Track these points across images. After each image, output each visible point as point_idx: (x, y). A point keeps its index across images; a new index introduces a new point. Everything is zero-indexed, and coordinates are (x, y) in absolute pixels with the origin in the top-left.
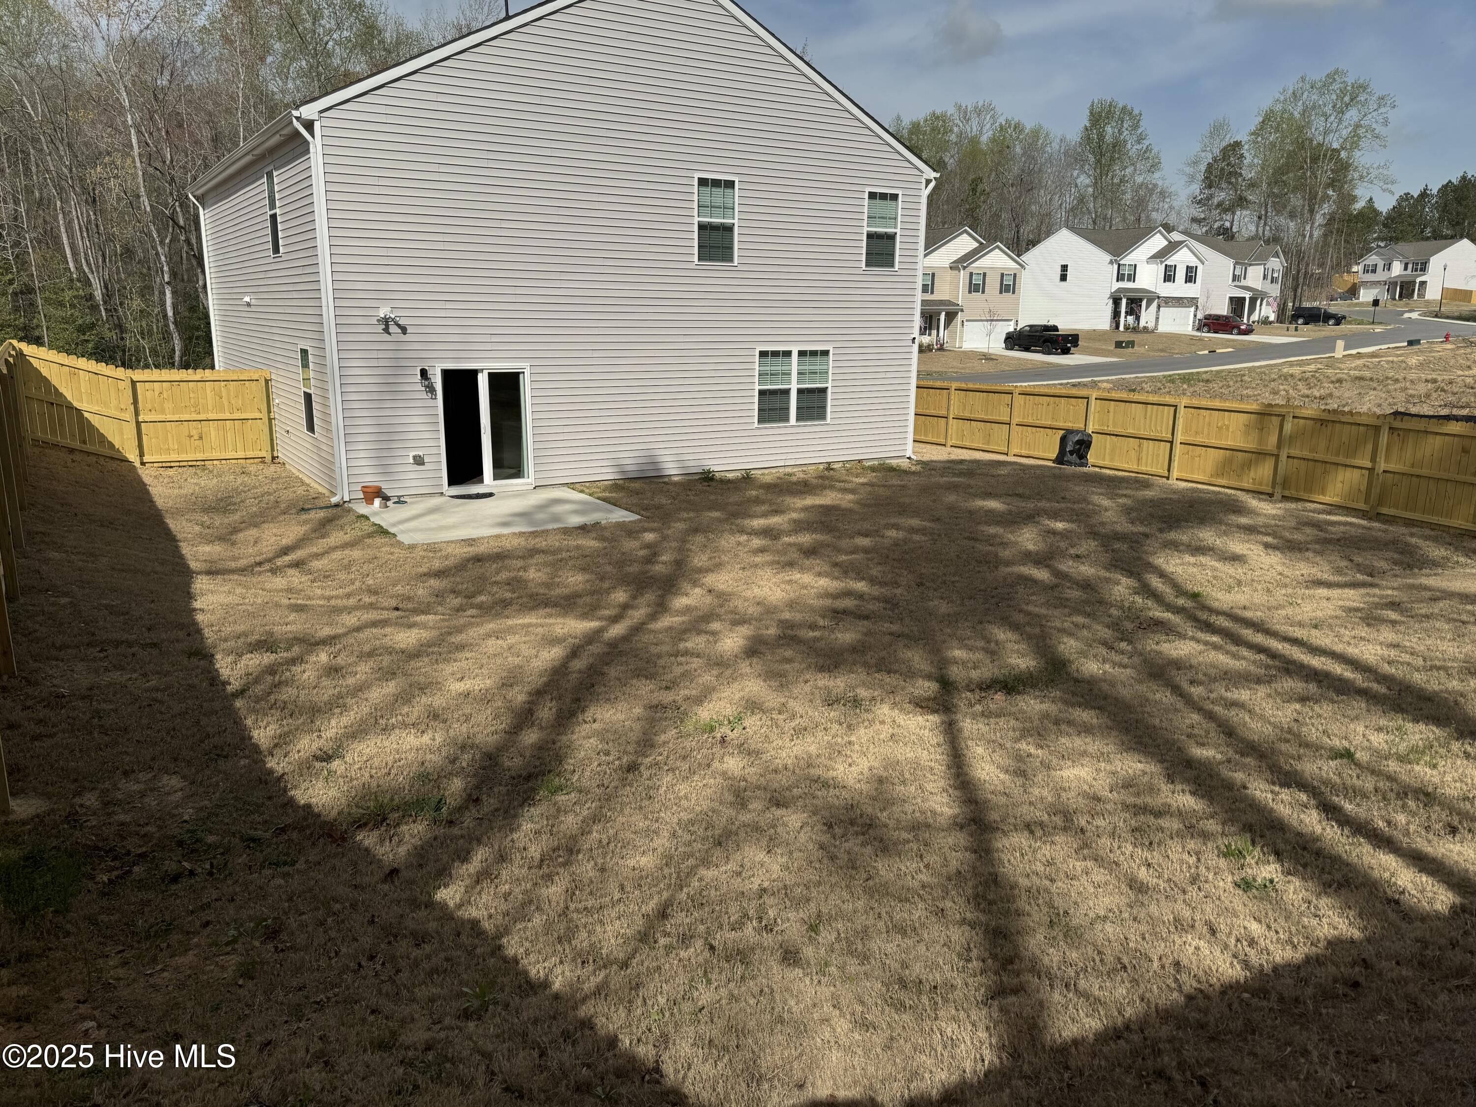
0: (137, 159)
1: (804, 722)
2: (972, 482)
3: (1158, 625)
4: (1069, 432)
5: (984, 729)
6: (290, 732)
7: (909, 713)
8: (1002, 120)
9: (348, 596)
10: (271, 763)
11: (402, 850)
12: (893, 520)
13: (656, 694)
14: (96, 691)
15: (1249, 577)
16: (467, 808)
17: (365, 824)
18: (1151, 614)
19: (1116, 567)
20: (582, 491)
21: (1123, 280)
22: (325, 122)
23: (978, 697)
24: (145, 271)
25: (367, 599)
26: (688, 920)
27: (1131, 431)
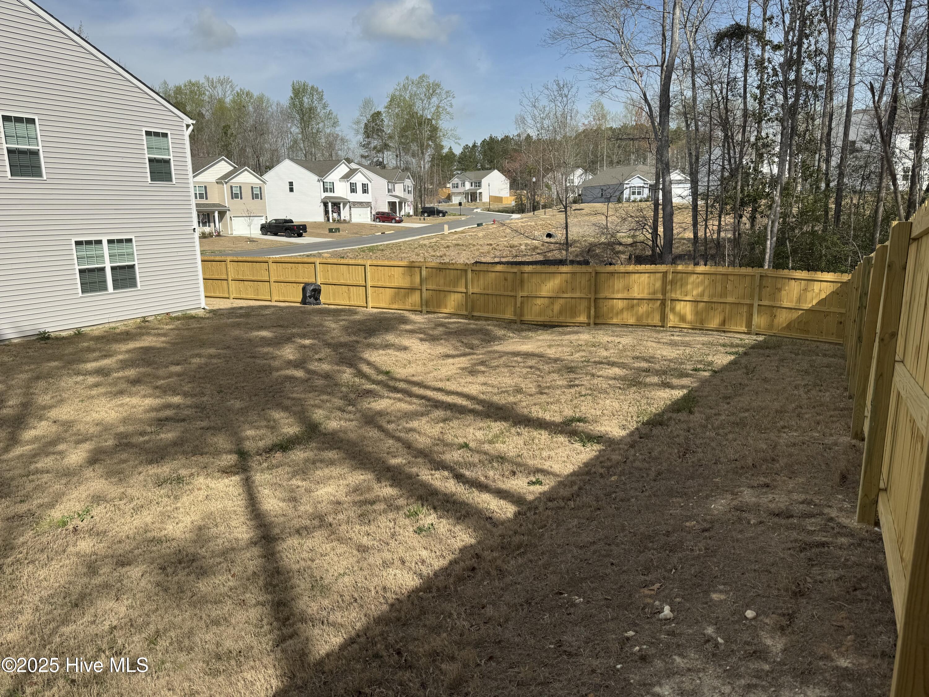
1: (140, 502)
2: (249, 321)
3: (369, 393)
4: (306, 285)
5: (268, 477)
7: (218, 478)
8: (238, 89)
12: (197, 352)
13: (12, 508)
15: (414, 358)
18: (364, 387)
19: (342, 362)
21: (327, 191)
23: (264, 458)
27: (342, 281)
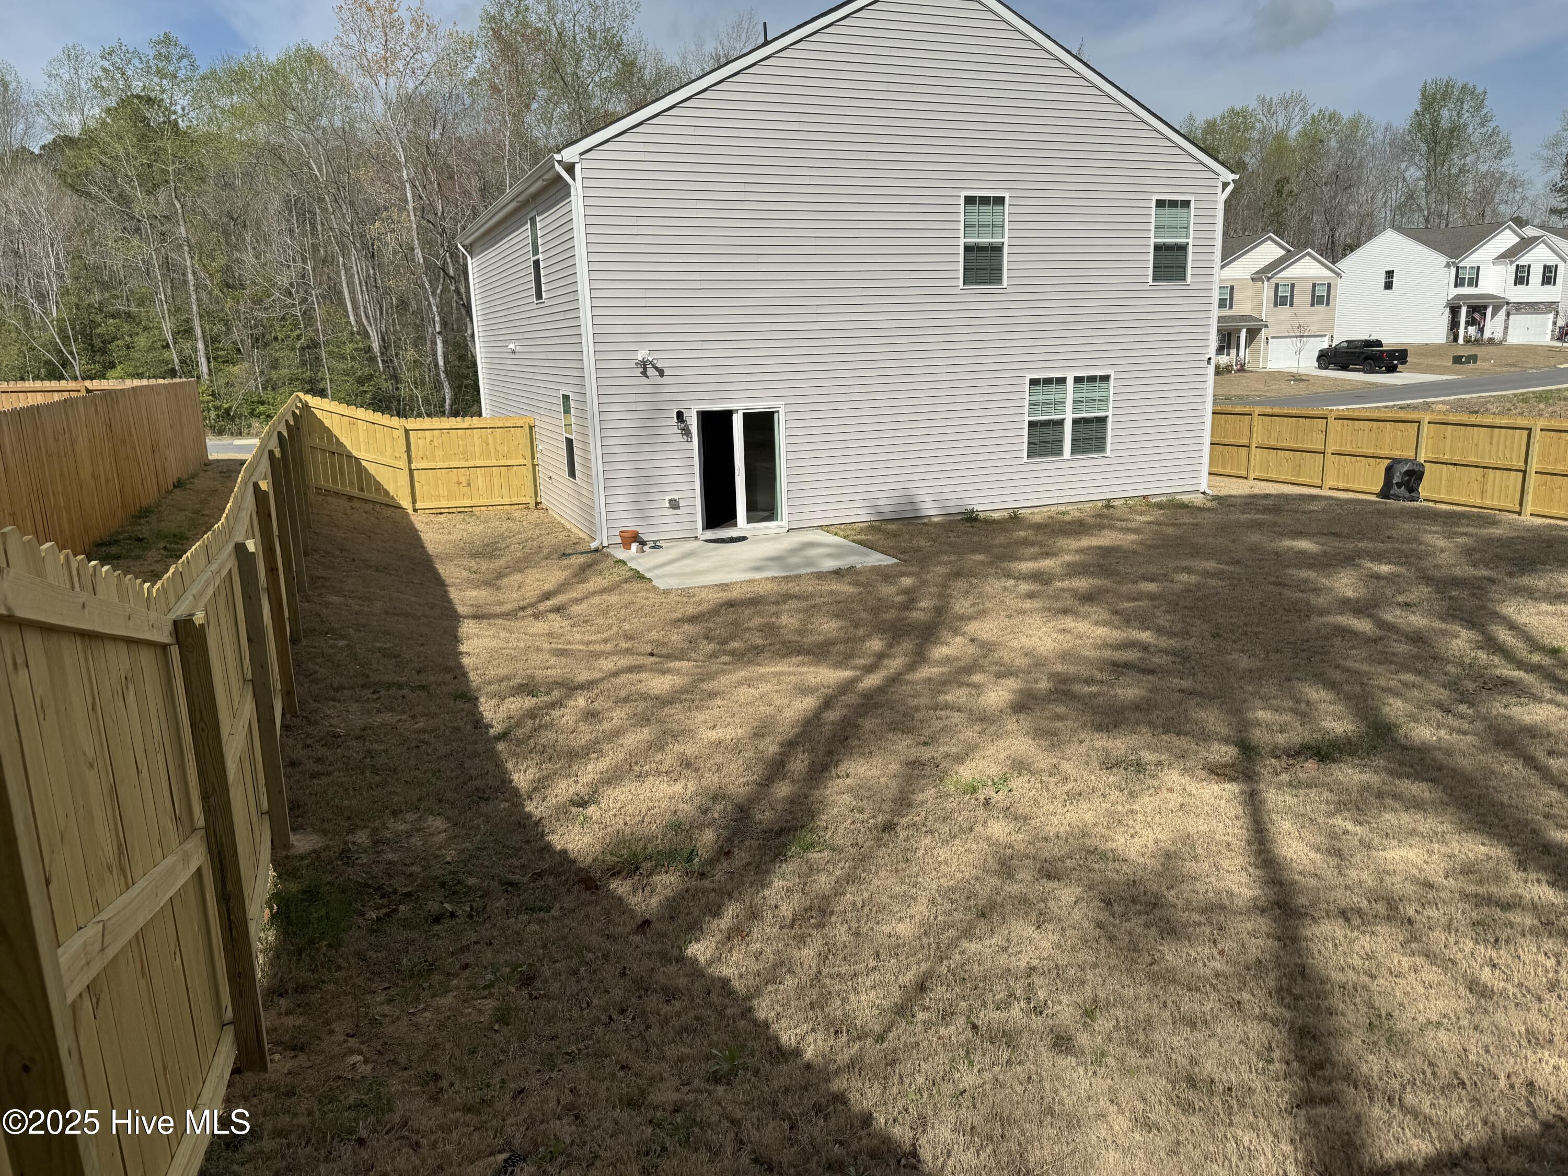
0: (412, 214)
1: (1079, 786)
2: (1280, 520)
3: (1506, 685)
4: (1396, 461)
5: (1291, 800)
6: (548, 776)
7: (1202, 780)
8: (1314, 111)
9: (606, 641)
10: (530, 807)
11: (654, 901)
12: (1184, 563)
13: (913, 750)
14: (368, 732)
16: (718, 861)
17: (619, 873)
18: (1498, 672)
19: (1454, 616)
20: (836, 534)
21: (1462, 285)
22: (586, 164)
23: (1284, 764)
24: (418, 322)
25: (624, 645)
26: (948, 996)
27: (1472, 459)
